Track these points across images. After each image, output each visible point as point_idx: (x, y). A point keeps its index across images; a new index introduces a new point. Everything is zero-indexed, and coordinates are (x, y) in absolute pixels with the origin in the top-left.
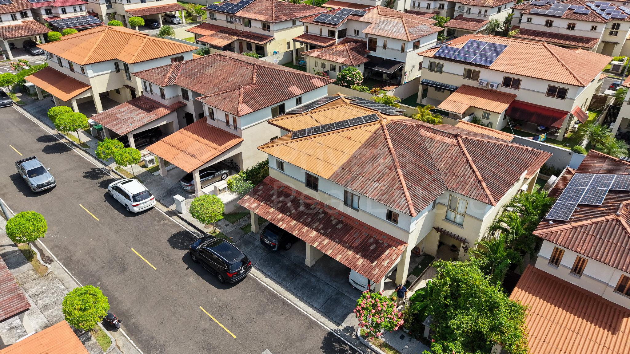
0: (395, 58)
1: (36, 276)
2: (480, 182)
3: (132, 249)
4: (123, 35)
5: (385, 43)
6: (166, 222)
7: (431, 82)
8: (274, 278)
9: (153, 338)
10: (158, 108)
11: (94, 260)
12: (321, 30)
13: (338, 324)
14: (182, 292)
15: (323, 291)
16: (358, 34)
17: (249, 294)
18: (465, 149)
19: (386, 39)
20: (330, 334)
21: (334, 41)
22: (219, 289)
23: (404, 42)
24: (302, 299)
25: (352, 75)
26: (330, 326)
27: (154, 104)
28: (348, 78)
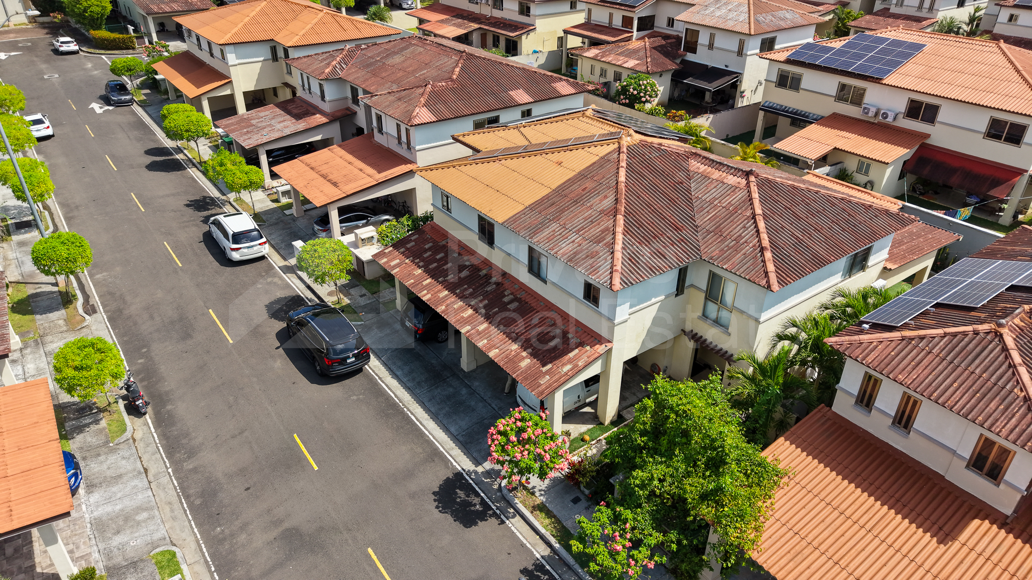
0: (726, 66)
1: (65, 328)
2: (762, 250)
3: (210, 311)
4: (293, 6)
5: (712, 37)
6: (276, 280)
7: (778, 107)
8: (405, 380)
9: (187, 435)
10: (314, 114)
11: (152, 317)
12: (611, 15)
13: (478, 463)
14: (255, 379)
15: (473, 410)
16: (672, 26)
17: (355, 398)
18: (756, 195)
19: (713, 31)
20: (459, 476)
21: (630, 35)
22: (312, 382)
23: (743, 37)
24: (435, 417)
25: (640, 85)
26: (462, 462)
27: (310, 109)
28: (631, 90)
